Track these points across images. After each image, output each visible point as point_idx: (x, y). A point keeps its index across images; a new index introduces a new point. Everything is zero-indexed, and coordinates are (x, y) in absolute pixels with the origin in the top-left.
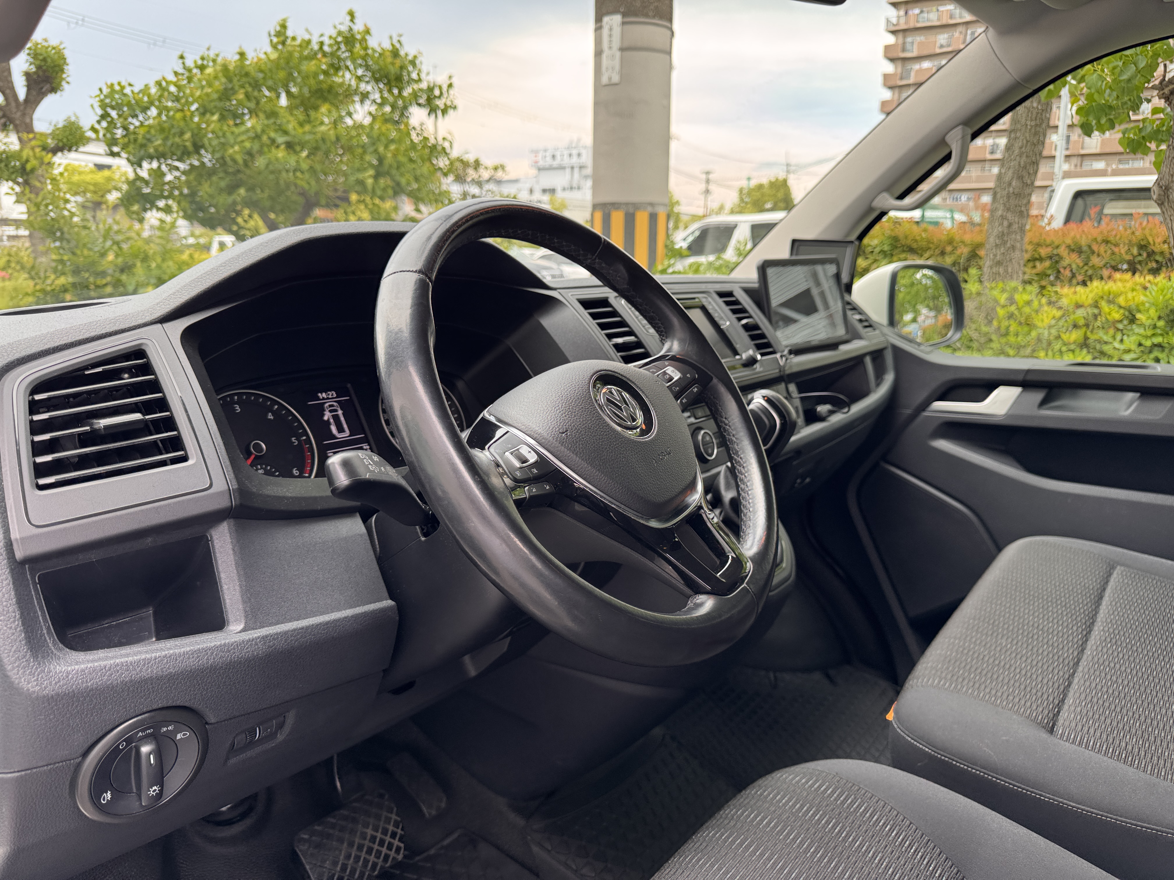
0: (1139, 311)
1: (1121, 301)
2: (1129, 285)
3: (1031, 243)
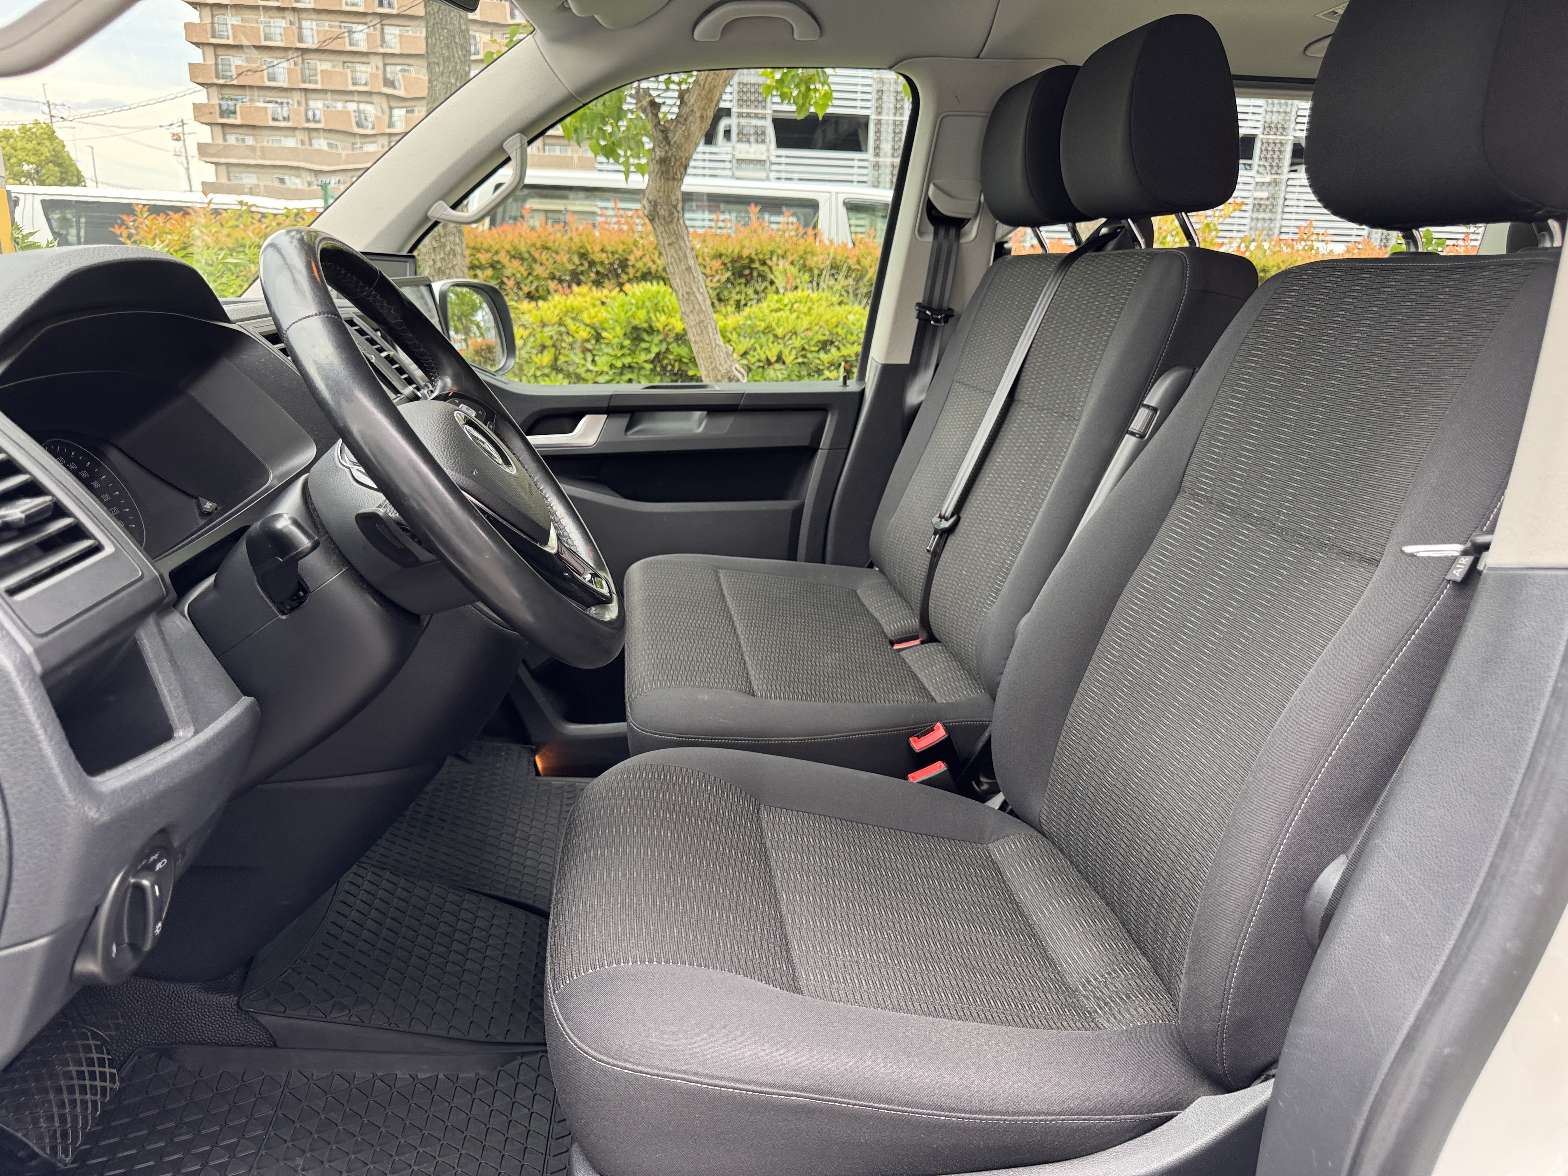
0: (604, 329)
1: (585, 317)
2: (587, 299)
3: (468, 247)
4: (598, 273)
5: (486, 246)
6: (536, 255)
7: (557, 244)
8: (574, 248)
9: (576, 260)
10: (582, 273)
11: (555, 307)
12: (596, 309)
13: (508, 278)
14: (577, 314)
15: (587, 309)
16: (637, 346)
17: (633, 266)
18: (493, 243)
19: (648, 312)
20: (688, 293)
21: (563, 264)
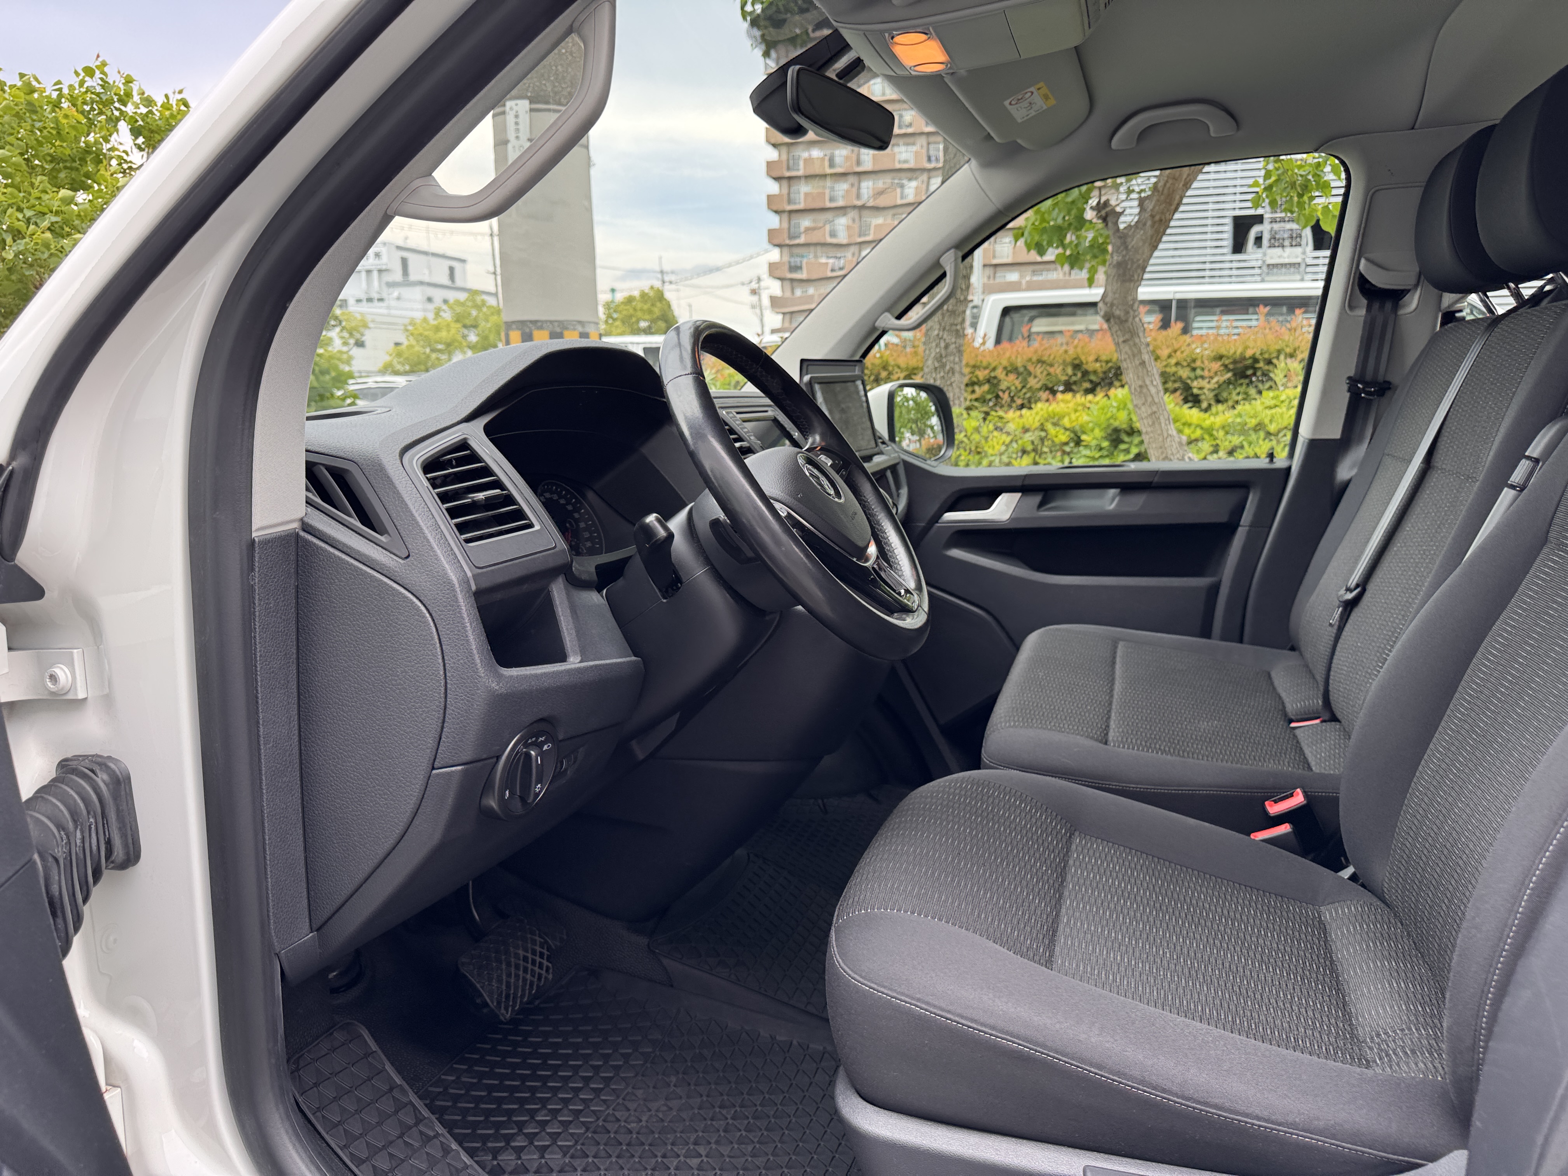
0: (1084, 433)
1: (1066, 422)
2: (1071, 405)
3: (967, 365)
4: (1091, 382)
5: (985, 364)
6: (1031, 368)
7: (1052, 357)
8: (1068, 360)
9: (1070, 371)
10: (1075, 383)
11: (1037, 414)
12: (1078, 414)
13: (1004, 392)
14: (1059, 419)
15: (1069, 414)
16: (1116, 447)
18: (993, 361)
19: (1129, 414)
20: (1141, 387)
21: (1056, 375)
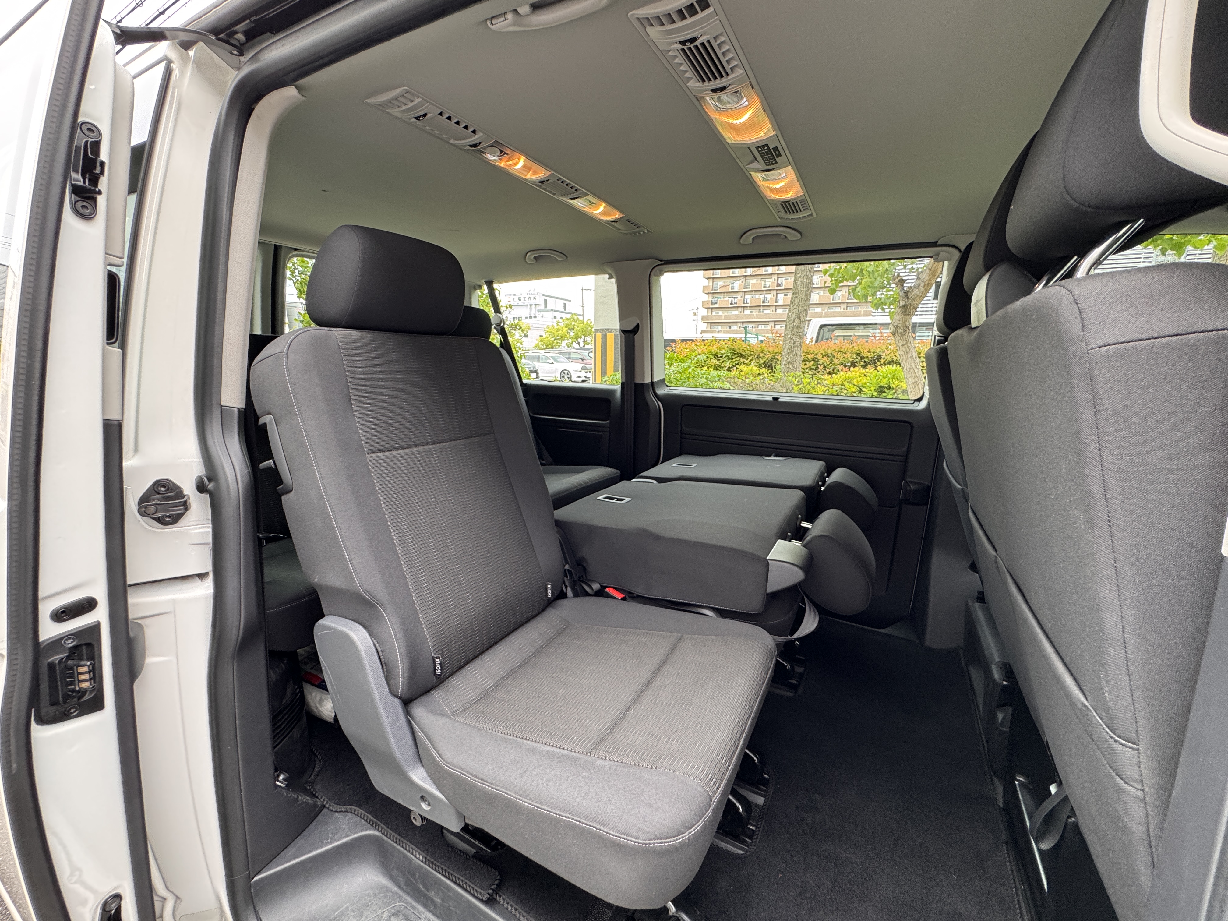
0: (864, 387)
1: (855, 382)
4: (865, 362)
5: (812, 351)
6: (835, 355)
7: (846, 350)
8: (854, 351)
10: (857, 362)
11: (840, 377)
12: (861, 378)
13: (821, 365)
14: (851, 380)
15: (856, 378)
17: (884, 358)
18: (815, 350)
20: (909, 368)
21: (847, 358)
